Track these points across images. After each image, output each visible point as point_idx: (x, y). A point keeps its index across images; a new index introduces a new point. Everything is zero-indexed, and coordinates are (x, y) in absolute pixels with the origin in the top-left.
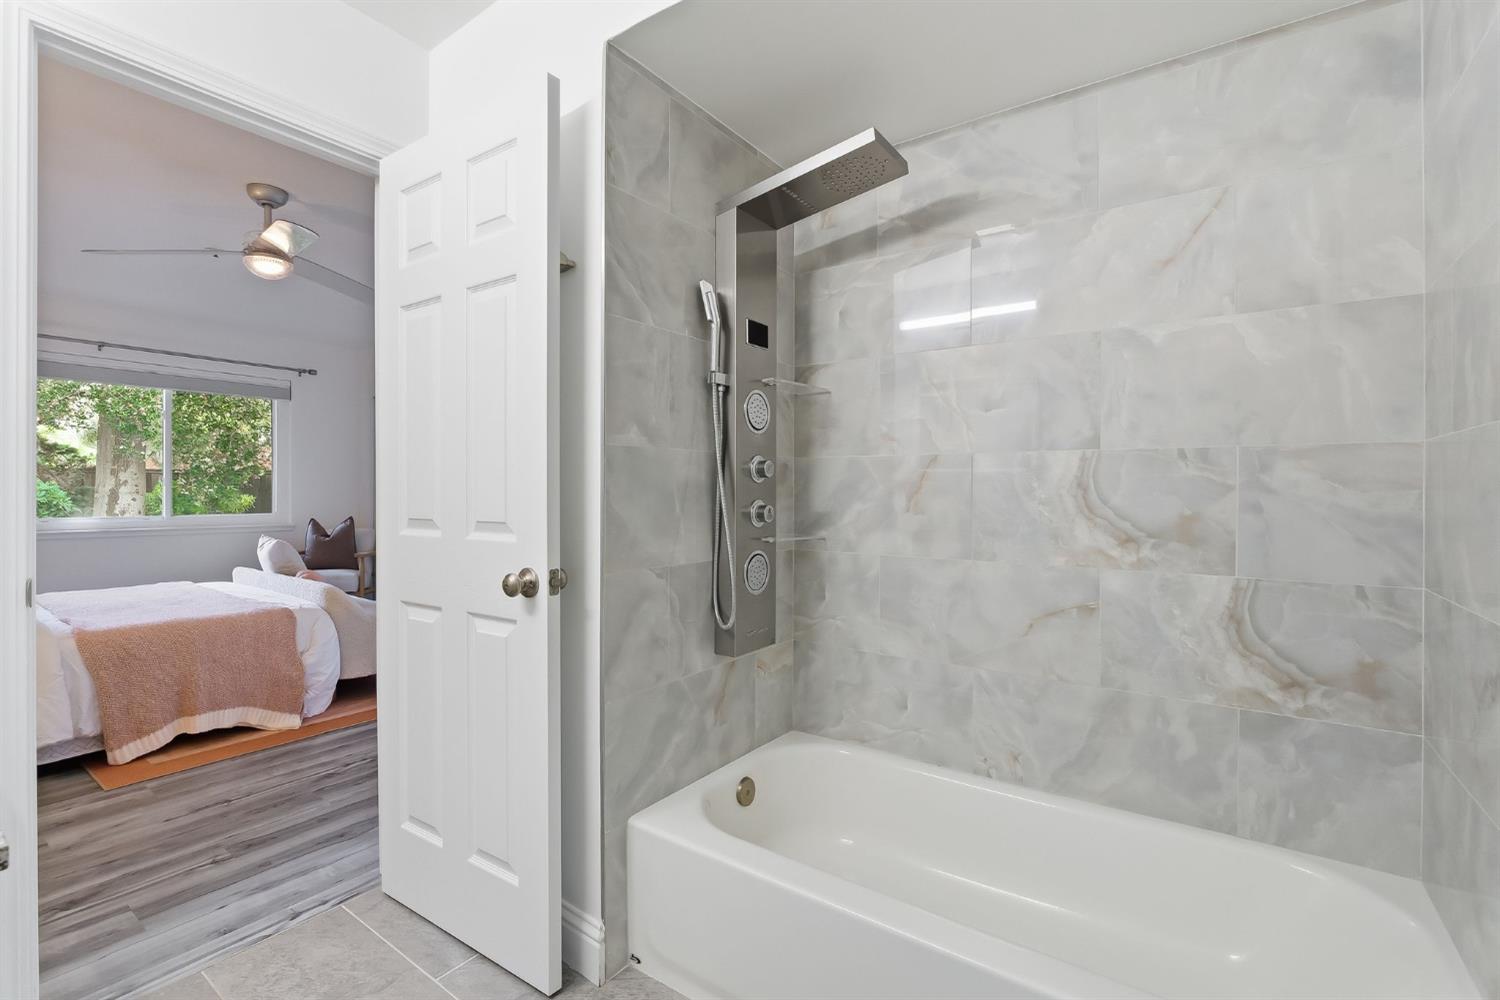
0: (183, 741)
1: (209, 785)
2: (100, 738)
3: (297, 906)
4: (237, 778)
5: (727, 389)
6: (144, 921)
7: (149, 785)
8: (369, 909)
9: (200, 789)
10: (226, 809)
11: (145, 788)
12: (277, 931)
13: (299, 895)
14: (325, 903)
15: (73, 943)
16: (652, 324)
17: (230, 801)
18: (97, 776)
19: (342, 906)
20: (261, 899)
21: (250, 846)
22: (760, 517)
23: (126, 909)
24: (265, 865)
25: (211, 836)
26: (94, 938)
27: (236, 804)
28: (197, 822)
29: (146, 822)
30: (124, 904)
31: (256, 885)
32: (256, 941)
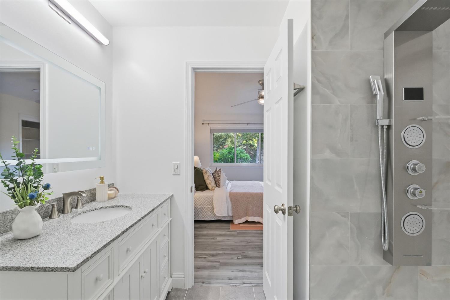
0: (247, 222)
1: (247, 236)
2: (232, 217)
3: (246, 281)
4: (253, 236)
5: (389, 127)
6: (220, 267)
7: (237, 231)
8: (258, 293)
9: (245, 236)
10: (246, 244)
11: (236, 232)
12: (238, 286)
13: (247, 278)
14: (251, 284)
15: (209, 265)
16: (339, 104)
17: (248, 242)
18: (231, 226)
19: (253, 287)
20: (240, 274)
21: (246, 257)
22: (414, 194)
23: (218, 262)
24: (245, 264)
25: (240, 251)
26: (212, 266)
27: (250, 244)
28: (239, 245)
29: (232, 241)
30: (219, 260)
31: (241, 269)
32: (233, 286)
